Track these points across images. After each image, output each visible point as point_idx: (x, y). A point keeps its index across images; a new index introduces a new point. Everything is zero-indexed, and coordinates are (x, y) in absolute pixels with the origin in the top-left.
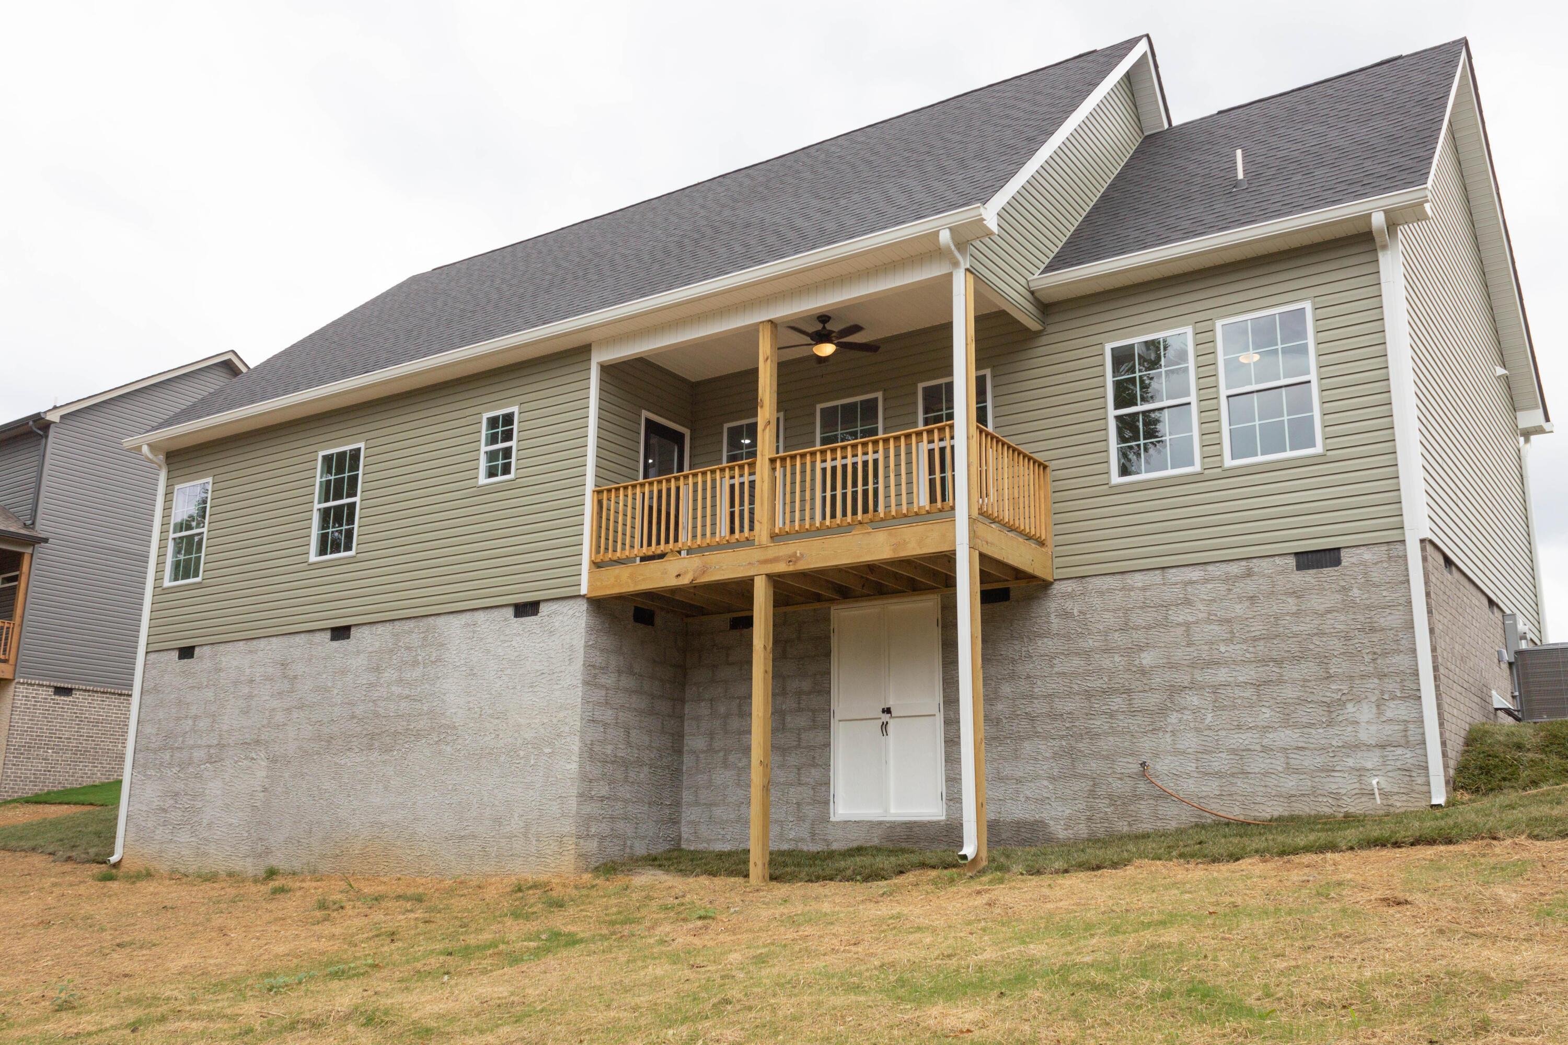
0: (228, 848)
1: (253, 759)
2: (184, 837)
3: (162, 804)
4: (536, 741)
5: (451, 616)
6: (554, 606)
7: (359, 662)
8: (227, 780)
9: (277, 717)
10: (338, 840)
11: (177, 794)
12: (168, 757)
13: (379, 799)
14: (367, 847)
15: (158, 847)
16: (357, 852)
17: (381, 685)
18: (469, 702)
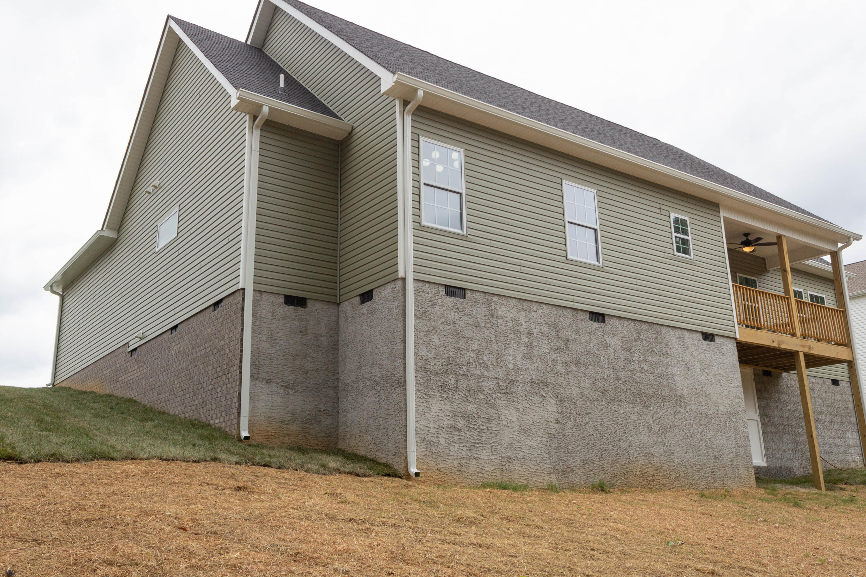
0: (532, 466)
1: (542, 396)
2: (485, 454)
3: (451, 422)
4: (727, 414)
5: (670, 329)
6: (723, 340)
7: (614, 341)
8: (521, 410)
9: (559, 368)
10: (623, 463)
11: (469, 416)
12: (453, 381)
13: (646, 438)
14: (644, 469)
15: (456, 462)
16: (638, 472)
17: (633, 361)
18: (689, 384)
